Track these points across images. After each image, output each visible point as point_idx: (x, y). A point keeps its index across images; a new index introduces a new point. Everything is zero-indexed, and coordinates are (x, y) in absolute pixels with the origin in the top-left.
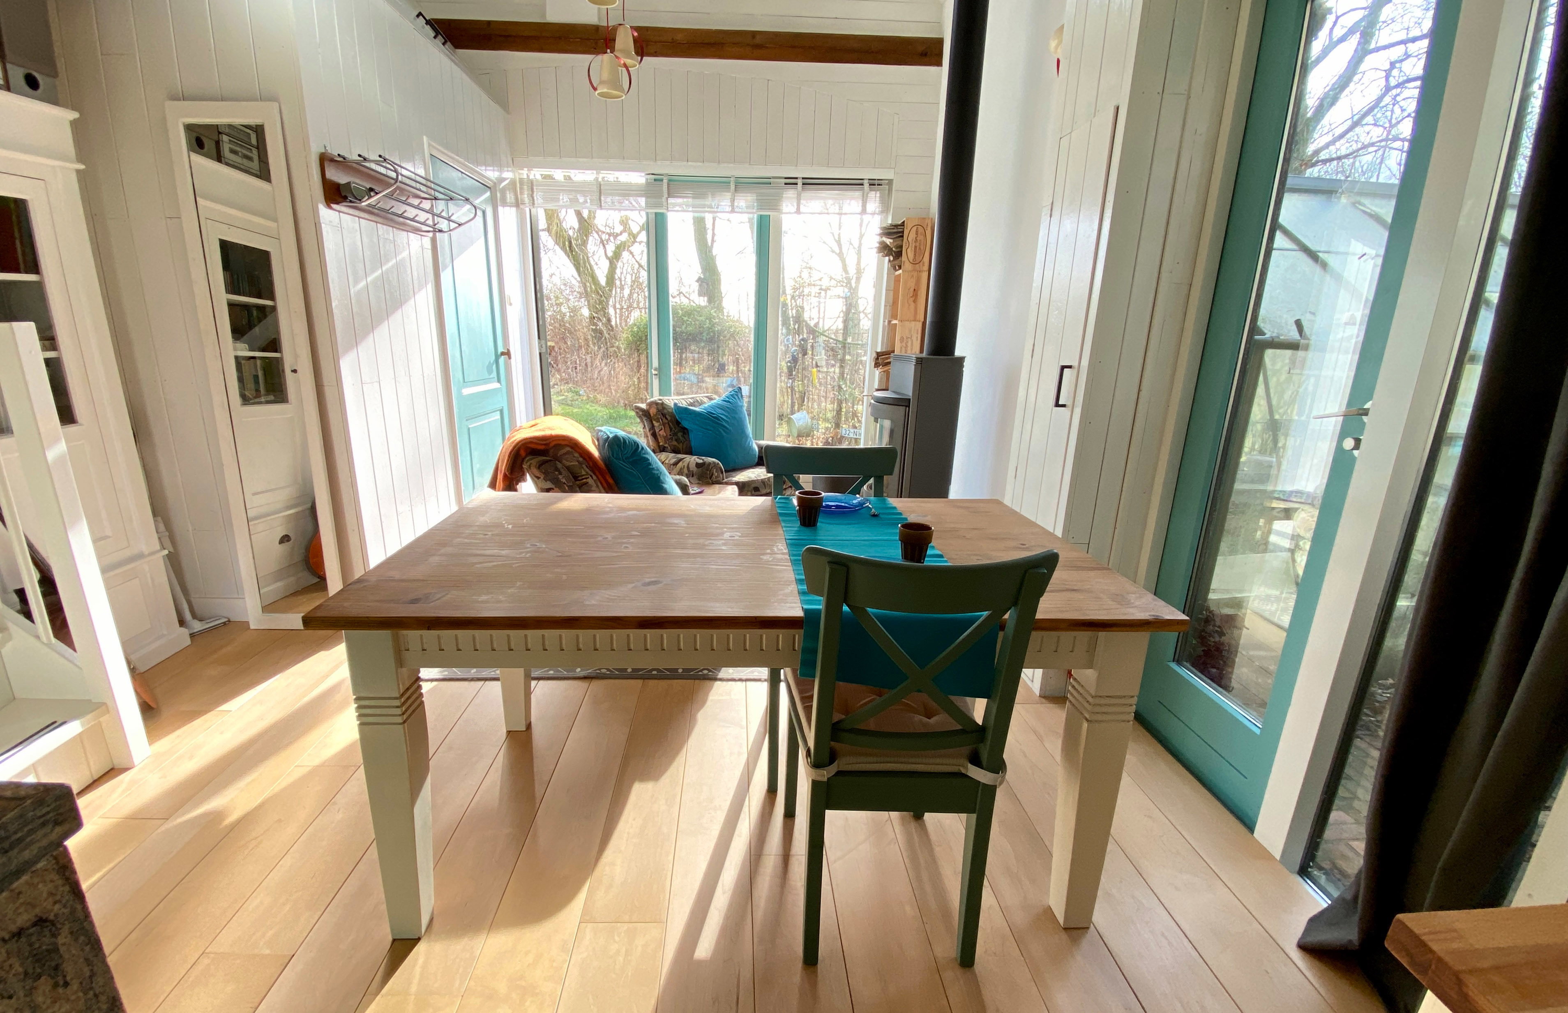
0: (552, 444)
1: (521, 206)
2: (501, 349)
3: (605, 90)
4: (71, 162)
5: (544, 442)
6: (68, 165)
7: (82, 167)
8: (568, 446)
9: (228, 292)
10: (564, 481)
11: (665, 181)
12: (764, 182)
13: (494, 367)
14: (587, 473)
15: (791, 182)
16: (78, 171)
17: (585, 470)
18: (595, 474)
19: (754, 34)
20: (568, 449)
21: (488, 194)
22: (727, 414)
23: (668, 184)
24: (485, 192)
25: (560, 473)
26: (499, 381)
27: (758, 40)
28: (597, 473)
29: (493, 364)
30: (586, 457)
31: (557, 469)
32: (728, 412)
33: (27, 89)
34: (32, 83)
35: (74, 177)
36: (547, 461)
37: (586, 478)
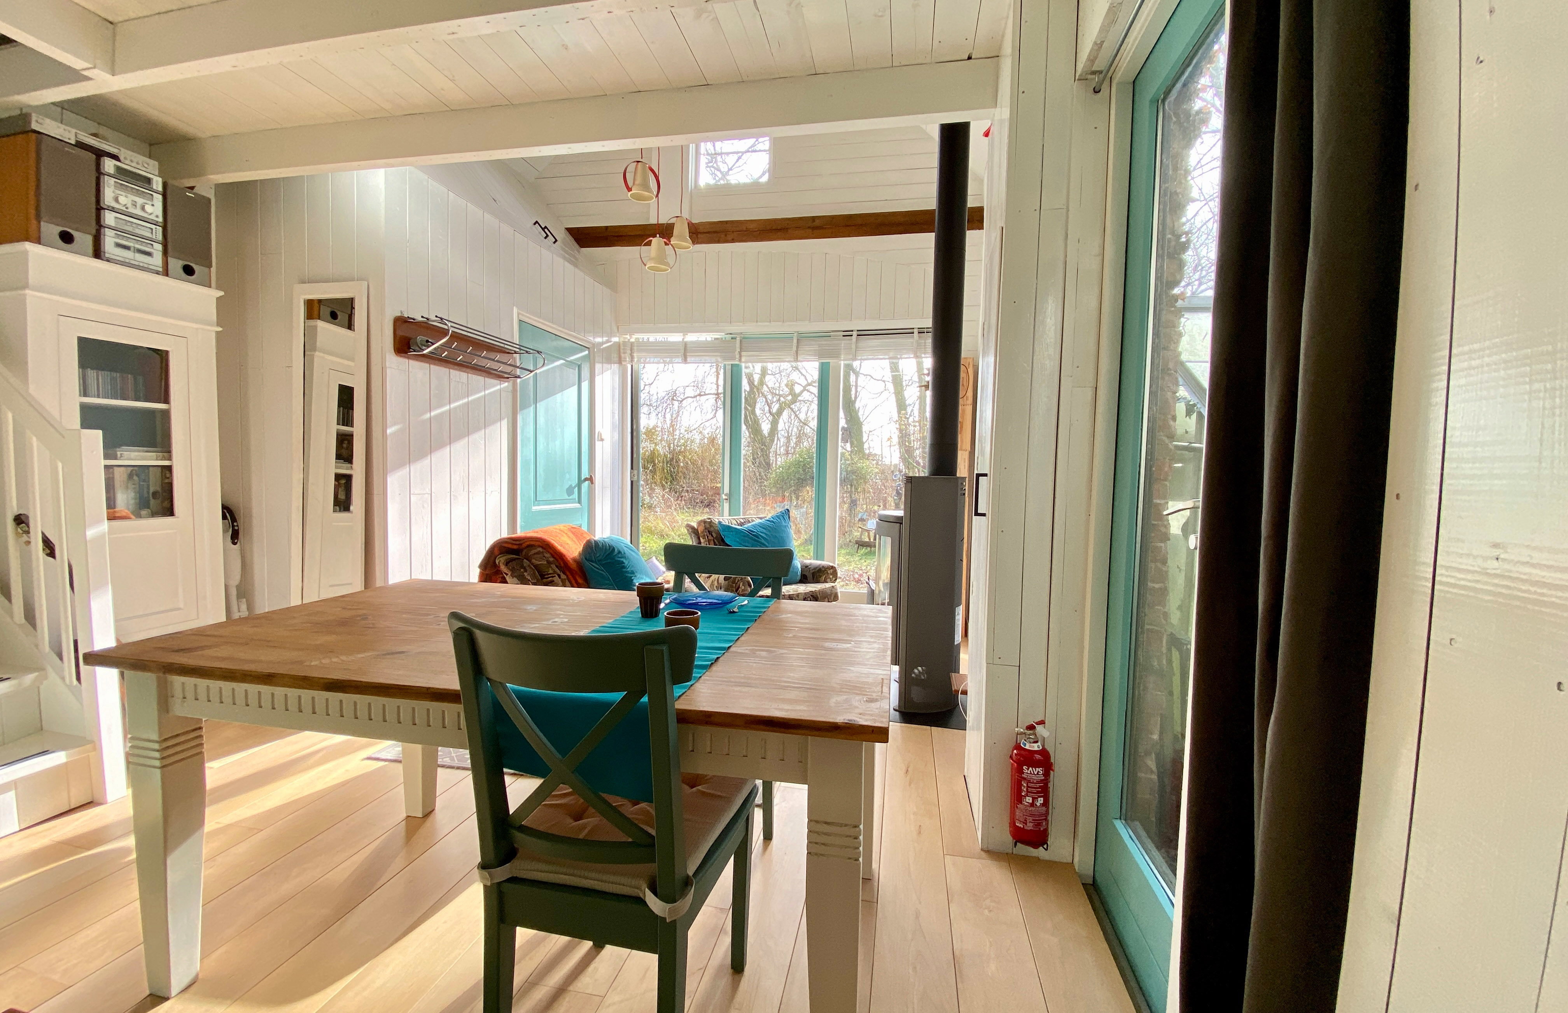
0: (524, 545)
1: (623, 363)
2: (585, 474)
3: (653, 265)
4: (212, 325)
5: (518, 543)
6: (209, 328)
7: (220, 329)
8: (539, 546)
9: (338, 424)
10: (529, 578)
11: (738, 339)
12: (826, 335)
13: (576, 490)
14: (555, 572)
15: (847, 334)
16: (217, 333)
17: (552, 569)
18: (564, 573)
19: (813, 219)
20: (540, 549)
21: (587, 352)
22: (768, 533)
23: (741, 341)
24: (585, 351)
25: (526, 571)
26: (580, 502)
27: (817, 223)
28: (568, 573)
29: (575, 487)
30: (558, 558)
31: (522, 567)
32: (770, 531)
33: (184, 275)
34: (189, 271)
35: (214, 335)
36: (514, 559)
37: (553, 577)
